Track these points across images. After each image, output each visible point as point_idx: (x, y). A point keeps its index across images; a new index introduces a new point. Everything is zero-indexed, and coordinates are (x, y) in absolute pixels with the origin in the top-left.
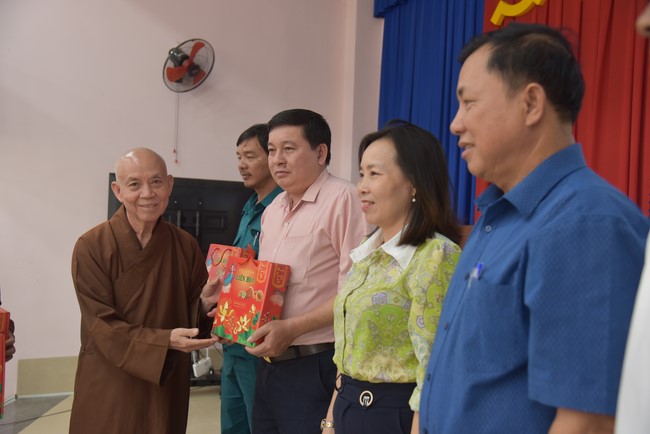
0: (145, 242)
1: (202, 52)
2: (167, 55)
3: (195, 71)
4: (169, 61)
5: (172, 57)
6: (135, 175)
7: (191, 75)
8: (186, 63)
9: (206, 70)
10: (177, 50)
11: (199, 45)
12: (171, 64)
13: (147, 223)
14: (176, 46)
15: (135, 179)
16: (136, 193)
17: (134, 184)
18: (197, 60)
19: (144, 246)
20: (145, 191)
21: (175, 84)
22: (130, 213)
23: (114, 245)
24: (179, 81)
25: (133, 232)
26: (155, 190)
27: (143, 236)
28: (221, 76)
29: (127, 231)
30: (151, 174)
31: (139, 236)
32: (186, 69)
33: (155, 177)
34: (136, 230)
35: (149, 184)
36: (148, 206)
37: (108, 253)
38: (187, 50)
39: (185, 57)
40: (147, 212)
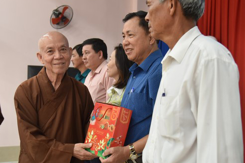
0: (57, 87)
1: (67, 11)
2: (52, 13)
3: (64, 19)
4: (53, 15)
5: (54, 13)
6: (51, 45)
7: (63, 21)
8: (60, 16)
9: (70, 19)
10: (56, 10)
11: (66, 8)
12: (54, 17)
13: (58, 75)
14: (55, 8)
15: (50, 48)
16: (52, 56)
17: (50, 51)
18: (65, 14)
19: (56, 90)
20: (57, 55)
21: (55, 25)
22: (48, 70)
23: (39, 90)
24: (58, 24)
25: (50, 82)
26: (63, 54)
27: (55, 84)
28: (76, 21)
29: (46, 82)
30: (60, 44)
31: (53, 84)
32: (61, 18)
33: (62, 46)
34: (52, 80)
35: (59, 51)
36: (59, 64)
37: (35, 94)
38: (61, 10)
39: (60, 13)
40: (58, 68)
